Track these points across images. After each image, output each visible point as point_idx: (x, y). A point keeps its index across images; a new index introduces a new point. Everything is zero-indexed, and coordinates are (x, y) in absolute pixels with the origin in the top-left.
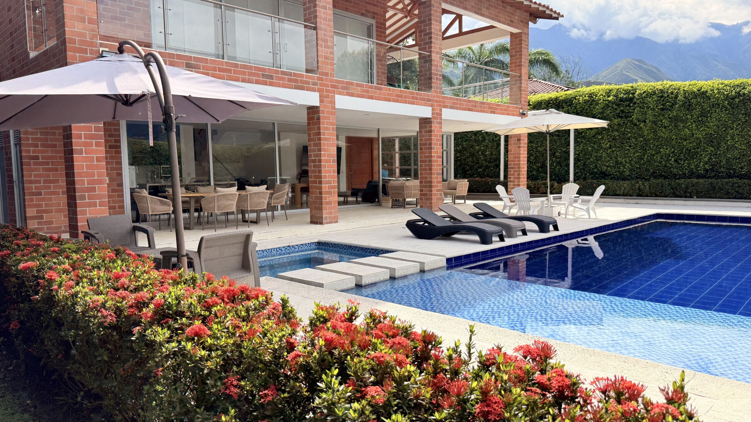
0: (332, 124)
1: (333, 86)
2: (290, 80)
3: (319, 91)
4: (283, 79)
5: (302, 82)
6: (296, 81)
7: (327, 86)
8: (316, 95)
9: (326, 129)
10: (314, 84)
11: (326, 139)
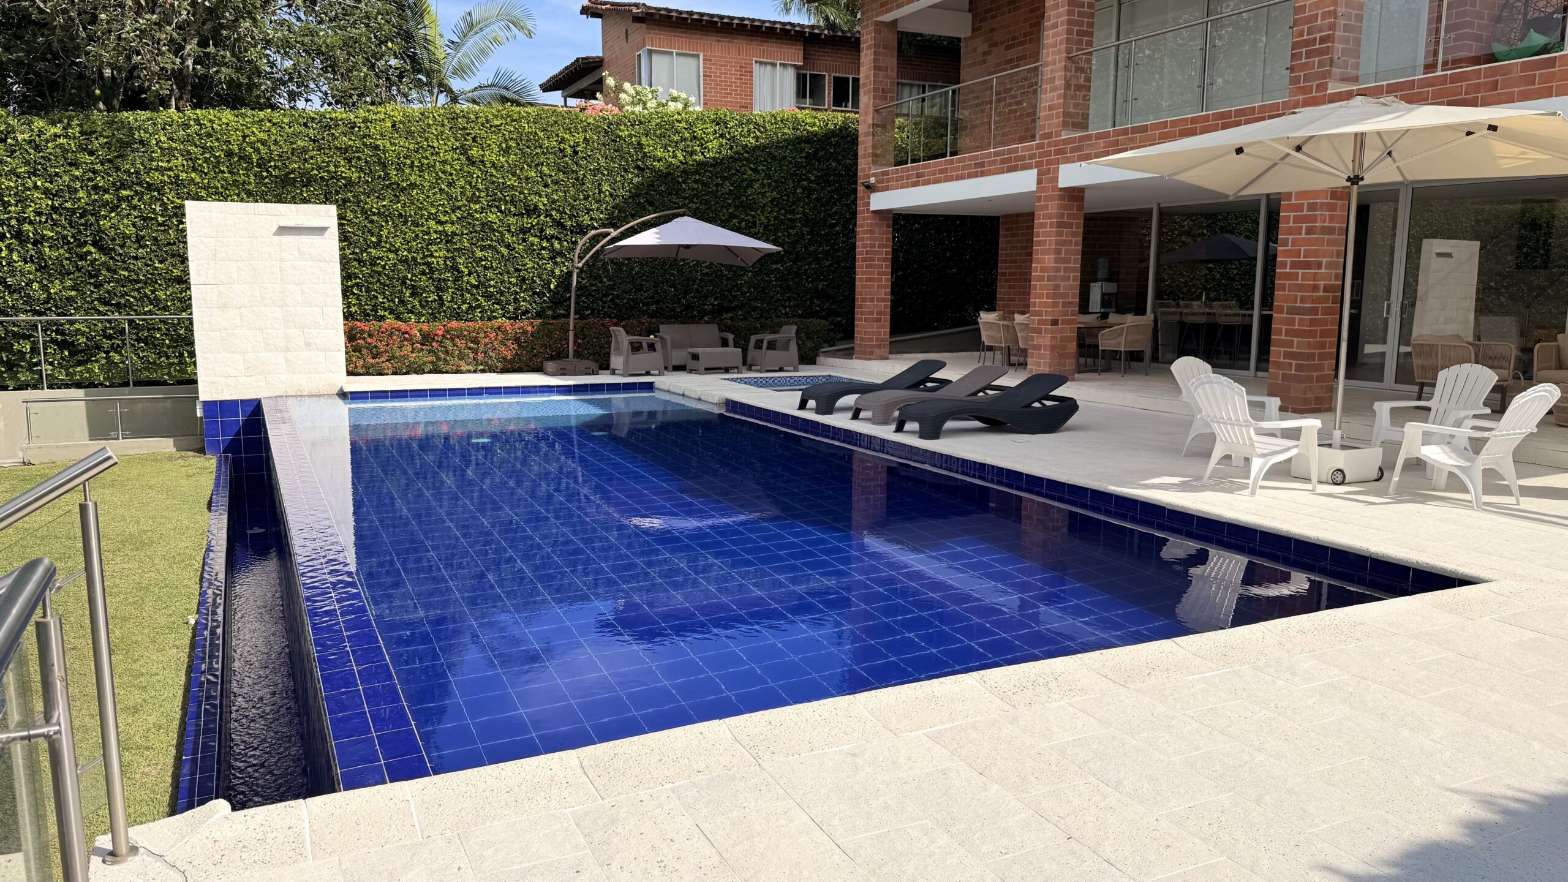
0: (1050, 217)
1: (1057, 152)
2: (1003, 162)
3: (1038, 165)
4: (994, 162)
5: (1017, 159)
6: (1009, 160)
7: (1049, 154)
8: (1034, 172)
9: (1043, 225)
10: (1032, 157)
11: (1040, 243)
